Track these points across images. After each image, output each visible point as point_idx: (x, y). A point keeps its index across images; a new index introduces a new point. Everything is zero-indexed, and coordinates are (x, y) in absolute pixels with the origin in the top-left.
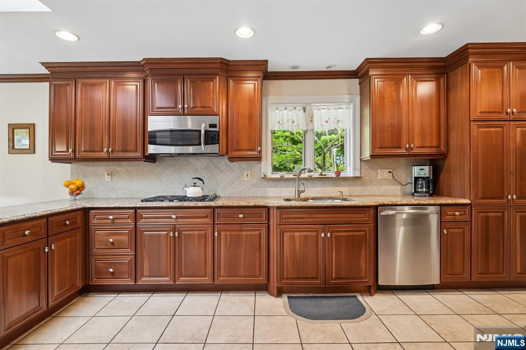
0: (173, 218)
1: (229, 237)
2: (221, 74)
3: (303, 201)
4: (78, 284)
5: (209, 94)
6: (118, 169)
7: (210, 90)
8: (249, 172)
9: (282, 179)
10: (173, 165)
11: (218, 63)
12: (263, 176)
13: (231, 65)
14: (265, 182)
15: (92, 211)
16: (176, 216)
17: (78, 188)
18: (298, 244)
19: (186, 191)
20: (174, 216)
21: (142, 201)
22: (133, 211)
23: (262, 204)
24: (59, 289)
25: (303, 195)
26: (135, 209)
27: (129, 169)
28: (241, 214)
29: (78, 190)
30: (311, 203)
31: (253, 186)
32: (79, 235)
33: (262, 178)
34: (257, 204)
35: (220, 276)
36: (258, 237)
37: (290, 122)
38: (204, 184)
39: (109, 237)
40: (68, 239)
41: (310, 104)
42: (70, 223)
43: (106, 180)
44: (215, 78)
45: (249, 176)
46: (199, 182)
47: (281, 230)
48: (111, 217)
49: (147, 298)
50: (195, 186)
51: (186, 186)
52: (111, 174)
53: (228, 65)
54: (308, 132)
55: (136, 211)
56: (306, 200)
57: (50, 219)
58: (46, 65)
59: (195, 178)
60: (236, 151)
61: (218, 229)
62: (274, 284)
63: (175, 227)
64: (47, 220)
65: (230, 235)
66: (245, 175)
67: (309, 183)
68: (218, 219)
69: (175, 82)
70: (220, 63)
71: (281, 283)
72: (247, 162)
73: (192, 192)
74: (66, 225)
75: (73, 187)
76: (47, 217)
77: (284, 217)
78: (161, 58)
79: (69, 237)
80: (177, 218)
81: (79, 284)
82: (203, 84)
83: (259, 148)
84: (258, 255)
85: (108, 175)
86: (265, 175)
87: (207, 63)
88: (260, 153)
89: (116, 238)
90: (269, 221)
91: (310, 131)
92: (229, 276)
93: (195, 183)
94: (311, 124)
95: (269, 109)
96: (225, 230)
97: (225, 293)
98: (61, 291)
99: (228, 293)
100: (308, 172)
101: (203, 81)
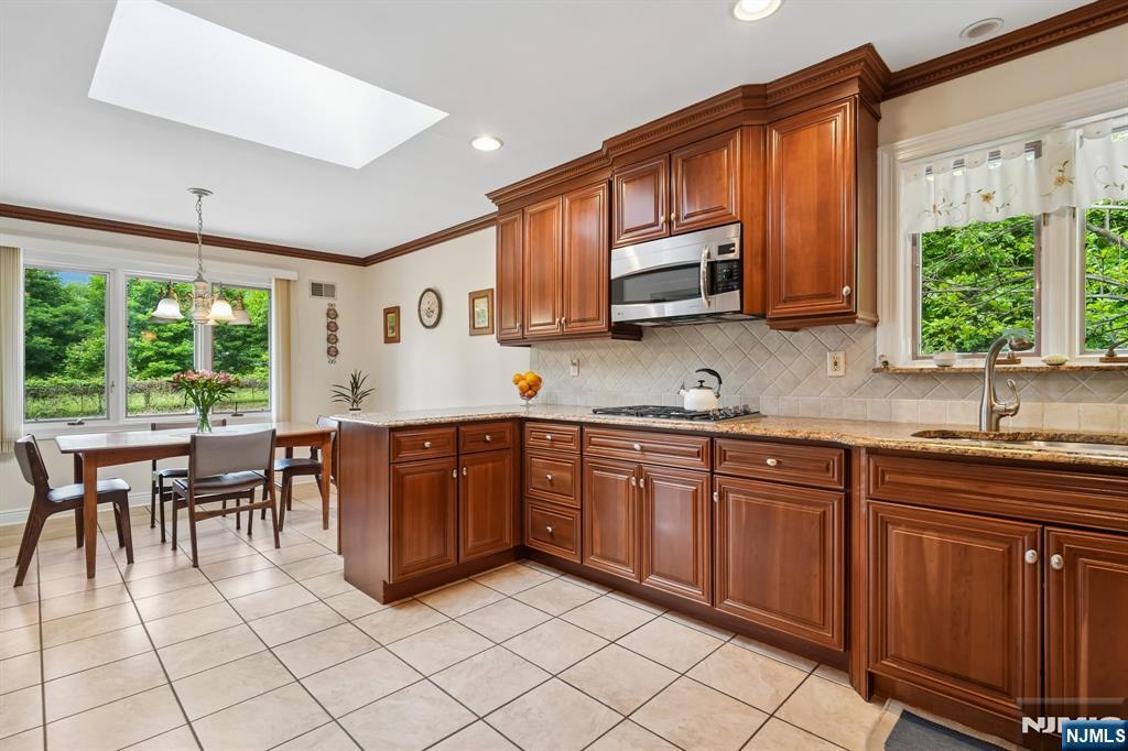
0: (634, 449)
1: (744, 510)
2: (746, 123)
3: (1008, 441)
4: (507, 540)
5: (720, 178)
6: (587, 353)
7: (721, 168)
8: (841, 356)
9: (942, 374)
10: (671, 344)
11: (737, 100)
12: (879, 365)
13: (771, 95)
14: (888, 383)
15: (528, 425)
16: (642, 447)
17: (530, 388)
18: (932, 567)
19: (683, 398)
20: (637, 446)
21: (595, 412)
22: (577, 429)
23: (826, 437)
24: (476, 537)
25: (1008, 424)
26: (581, 425)
27: (602, 353)
28: (772, 456)
29: (531, 389)
30: (1036, 450)
31: (852, 391)
32: (508, 460)
33: (876, 371)
34: (814, 436)
35: (725, 596)
36: (817, 524)
37: (975, 199)
38: (720, 382)
39: (546, 471)
40: (490, 465)
41: (1056, 126)
42: (492, 439)
43: (572, 374)
44: (734, 137)
45: (841, 363)
46: (711, 380)
47: (876, 514)
48: (549, 437)
49: (596, 595)
50: (701, 386)
51: (683, 387)
52: (577, 364)
53: (766, 97)
54: (1053, 218)
55: (582, 429)
56: (1015, 438)
57: (462, 429)
58: (494, 196)
59: (703, 370)
60: (785, 301)
61: (720, 486)
62: (861, 661)
63: (640, 468)
64: (458, 430)
65: (748, 504)
66: (830, 363)
67: (1052, 387)
68: (720, 464)
69: (654, 173)
70: (744, 97)
71: (878, 665)
72: (834, 326)
73: (694, 399)
74: (487, 442)
75: (523, 383)
76: (457, 425)
77: (887, 478)
78: (629, 132)
79: (493, 461)
80: (643, 450)
81: (509, 541)
82: (706, 159)
83: (846, 289)
84: (816, 570)
85: (574, 364)
86: (886, 363)
87: (711, 110)
88: (849, 302)
89: (555, 473)
90: (848, 483)
91: (1060, 213)
92: (746, 603)
93: (701, 382)
94: (1059, 192)
95: (902, 177)
96: (737, 492)
97: (741, 640)
98: (480, 543)
99: (749, 643)
100: (1012, 348)
101: (706, 153)
